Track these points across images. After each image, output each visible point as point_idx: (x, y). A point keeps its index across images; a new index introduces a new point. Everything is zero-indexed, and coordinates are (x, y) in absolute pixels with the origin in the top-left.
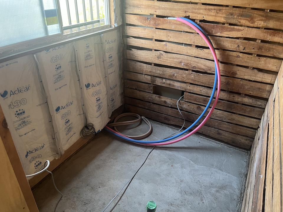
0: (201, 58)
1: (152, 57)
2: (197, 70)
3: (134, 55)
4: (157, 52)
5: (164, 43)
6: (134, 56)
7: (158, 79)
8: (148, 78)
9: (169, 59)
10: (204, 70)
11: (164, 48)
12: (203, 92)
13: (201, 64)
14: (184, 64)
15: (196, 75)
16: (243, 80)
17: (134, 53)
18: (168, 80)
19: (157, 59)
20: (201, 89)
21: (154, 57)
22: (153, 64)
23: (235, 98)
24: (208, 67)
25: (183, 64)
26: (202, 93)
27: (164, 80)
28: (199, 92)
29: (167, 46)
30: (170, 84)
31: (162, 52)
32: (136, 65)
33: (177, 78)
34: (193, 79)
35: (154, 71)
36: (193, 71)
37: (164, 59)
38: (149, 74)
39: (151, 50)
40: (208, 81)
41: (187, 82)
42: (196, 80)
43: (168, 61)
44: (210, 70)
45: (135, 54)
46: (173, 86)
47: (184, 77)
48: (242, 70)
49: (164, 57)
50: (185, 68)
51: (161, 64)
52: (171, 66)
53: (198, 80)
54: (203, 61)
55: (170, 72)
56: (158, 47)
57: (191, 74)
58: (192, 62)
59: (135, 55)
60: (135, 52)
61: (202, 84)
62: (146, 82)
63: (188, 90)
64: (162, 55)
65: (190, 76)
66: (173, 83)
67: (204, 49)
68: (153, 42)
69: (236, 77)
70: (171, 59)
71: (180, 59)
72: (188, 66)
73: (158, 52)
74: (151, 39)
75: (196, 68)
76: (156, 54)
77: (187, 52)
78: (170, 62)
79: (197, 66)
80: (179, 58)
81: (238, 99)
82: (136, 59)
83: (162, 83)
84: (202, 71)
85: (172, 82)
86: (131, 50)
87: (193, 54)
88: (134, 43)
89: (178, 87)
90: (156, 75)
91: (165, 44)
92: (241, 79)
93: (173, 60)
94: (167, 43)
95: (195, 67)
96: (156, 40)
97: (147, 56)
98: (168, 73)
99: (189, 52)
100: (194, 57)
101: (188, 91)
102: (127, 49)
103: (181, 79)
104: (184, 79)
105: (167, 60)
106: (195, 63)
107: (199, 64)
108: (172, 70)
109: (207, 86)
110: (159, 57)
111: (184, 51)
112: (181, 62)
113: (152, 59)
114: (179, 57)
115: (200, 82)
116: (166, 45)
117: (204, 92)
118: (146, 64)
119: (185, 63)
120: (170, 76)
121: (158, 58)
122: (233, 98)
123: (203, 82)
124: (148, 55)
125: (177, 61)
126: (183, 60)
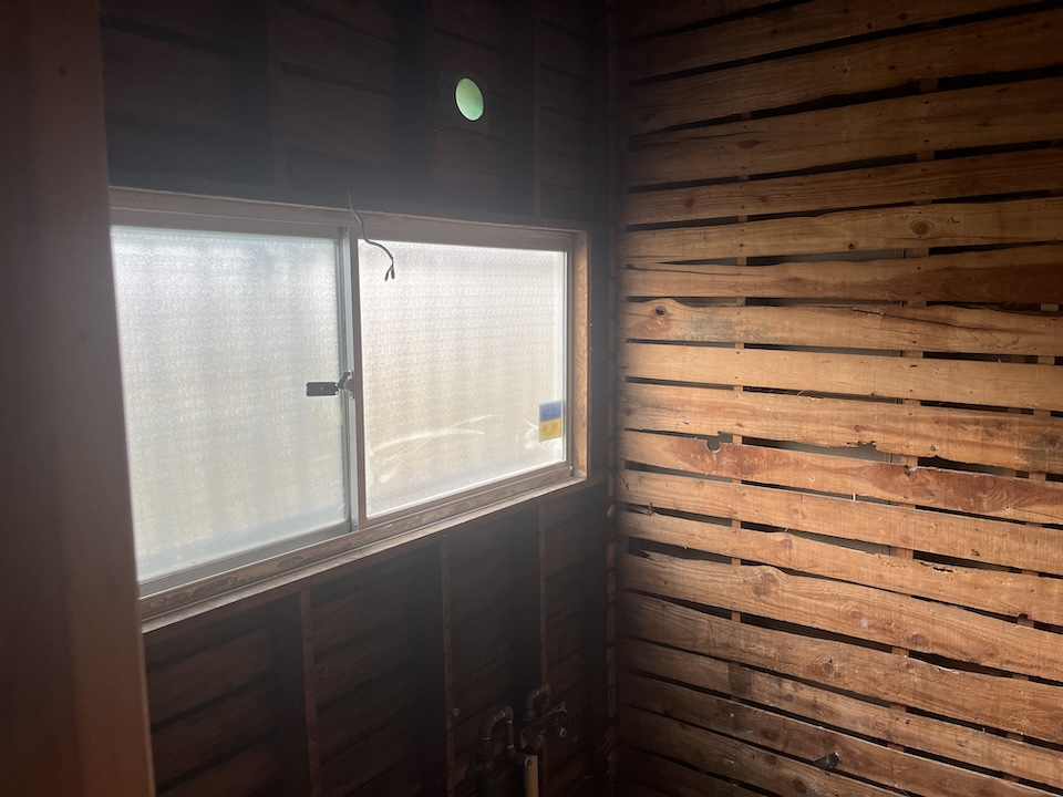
0: (947, 604)
1: (730, 586)
2: (931, 651)
3: (659, 575)
4: (751, 567)
5: (779, 537)
6: (661, 579)
7: (760, 678)
8: (719, 670)
9: (801, 598)
10: (965, 654)
11: (782, 556)
12: (970, 751)
13: (950, 627)
14: (872, 622)
15: (929, 675)
17: (659, 568)
18: (804, 686)
19: (754, 596)
20: (959, 739)
21: (740, 588)
22: (736, 617)
24: (981, 641)
25: (865, 623)
26: (965, 754)
27: (788, 686)
28: (953, 750)
29: (791, 547)
30: (814, 706)
31: (770, 570)
32: (666, 614)
33: (846, 680)
34: (919, 689)
35: (742, 642)
36: (913, 654)
37: (783, 599)
38: (721, 653)
39: (726, 560)
40: (990, 703)
41: (893, 700)
42: (935, 695)
43: (801, 608)
44: (991, 655)
45: (661, 573)
46: (832, 713)
47: (875, 680)
49: (783, 591)
50: (878, 638)
51: (772, 616)
52: (815, 626)
53: (942, 697)
54: (953, 617)
55: (813, 653)
56: (753, 550)
57: (908, 666)
58: (904, 618)
59: (662, 576)
60: (663, 564)
61: (961, 717)
62: (711, 687)
63: (903, 738)
64: (774, 581)
65: (904, 675)
66: (830, 704)
67: (954, 568)
68: (733, 529)
70: (813, 601)
71: (850, 602)
72: (890, 631)
73: (755, 568)
74: (727, 522)
75: (925, 643)
76: (750, 578)
77: (881, 576)
78: (807, 610)
79: (930, 637)
80: (846, 599)
82: (666, 593)
83: (780, 698)
84: (956, 657)
85: (822, 697)
86: (646, 556)
87: (909, 584)
88: (659, 531)
89: (854, 722)
90: (753, 660)
91: (782, 542)
93: (819, 603)
94: (791, 536)
95: (920, 640)
96: (746, 525)
97: (711, 581)
98: (803, 655)
99: (886, 575)
100: (913, 596)
101: (899, 741)
102: (631, 553)
103: (865, 684)
104: (880, 689)
105: (797, 603)
106: (920, 622)
107: (937, 628)
108: (818, 644)
109: (989, 724)
110: (759, 590)
111: (863, 569)
112: (855, 616)
113: (734, 595)
114: (846, 594)
115: (954, 705)
116: (787, 545)
117: (975, 750)
118: (707, 615)
119: (875, 618)
120: (813, 669)
121: (757, 591)
123: (968, 705)
124: (717, 579)
125: (837, 607)
126: (866, 607)
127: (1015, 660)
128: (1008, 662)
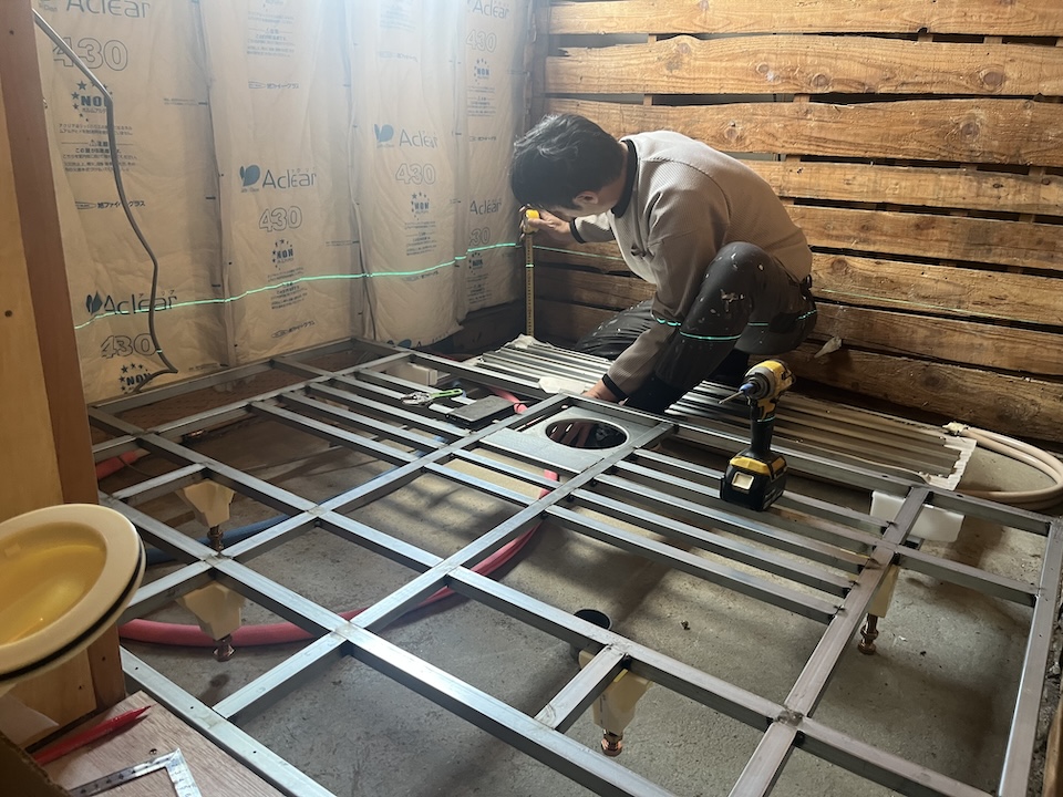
0: (851, 33)
1: (643, 66)
2: (831, 90)
3: (574, 71)
4: (666, 41)
6: (576, 76)
9: (713, 64)
10: (863, 84)
11: (697, 22)
12: (856, 188)
13: (851, 59)
14: (778, 73)
15: (826, 117)
16: (1036, 103)
17: (575, 64)
19: (666, 72)
20: (847, 177)
21: (653, 67)
22: (648, 101)
23: (1002, 192)
24: (880, 67)
25: (770, 76)
26: (852, 190)
28: (840, 190)
29: (707, 8)
31: (686, 39)
33: (748, 142)
34: (815, 134)
35: (652, 126)
36: (815, 98)
37: (694, 69)
40: (882, 131)
41: (789, 151)
42: (829, 137)
43: (711, 75)
44: (888, 79)
45: (576, 68)
47: (773, 135)
48: (1029, 57)
49: (696, 59)
50: (782, 89)
51: (682, 92)
52: (723, 92)
53: (835, 137)
54: (856, 46)
55: (718, 121)
56: (670, 22)
57: (807, 112)
58: (809, 60)
59: (578, 72)
60: (580, 58)
61: (851, 154)
63: (794, 189)
64: (688, 51)
65: (802, 122)
69: (1003, 93)
70: (724, 64)
71: (760, 55)
72: (795, 78)
73: (670, 41)
75: (826, 83)
76: (663, 55)
77: (792, 19)
78: (717, 76)
79: (831, 75)
80: (756, 53)
81: (1017, 198)
82: (582, 90)
84: (853, 91)
86: (563, 54)
87: (816, 21)
88: (577, 22)
91: (698, 5)
92: (1023, 101)
93: (729, 64)
95: (821, 81)
97: (625, 66)
98: (709, 125)
99: (797, 16)
100: (820, 34)
102: (550, 55)
103: (763, 142)
105: (707, 69)
106: (824, 61)
107: (839, 62)
108: (725, 110)
109: (878, 155)
110: (673, 63)
111: (775, 16)
112: (764, 69)
113: (646, 76)
114: (756, 48)
115: (845, 142)
116: (703, 8)
117: (861, 186)
118: (619, 104)
119: (780, 67)
120: (718, 138)
121: (669, 67)
122: (995, 192)
123: (860, 140)
124: (632, 62)
125: (746, 65)
126: (774, 57)
127: (910, 80)
128: (903, 84)
